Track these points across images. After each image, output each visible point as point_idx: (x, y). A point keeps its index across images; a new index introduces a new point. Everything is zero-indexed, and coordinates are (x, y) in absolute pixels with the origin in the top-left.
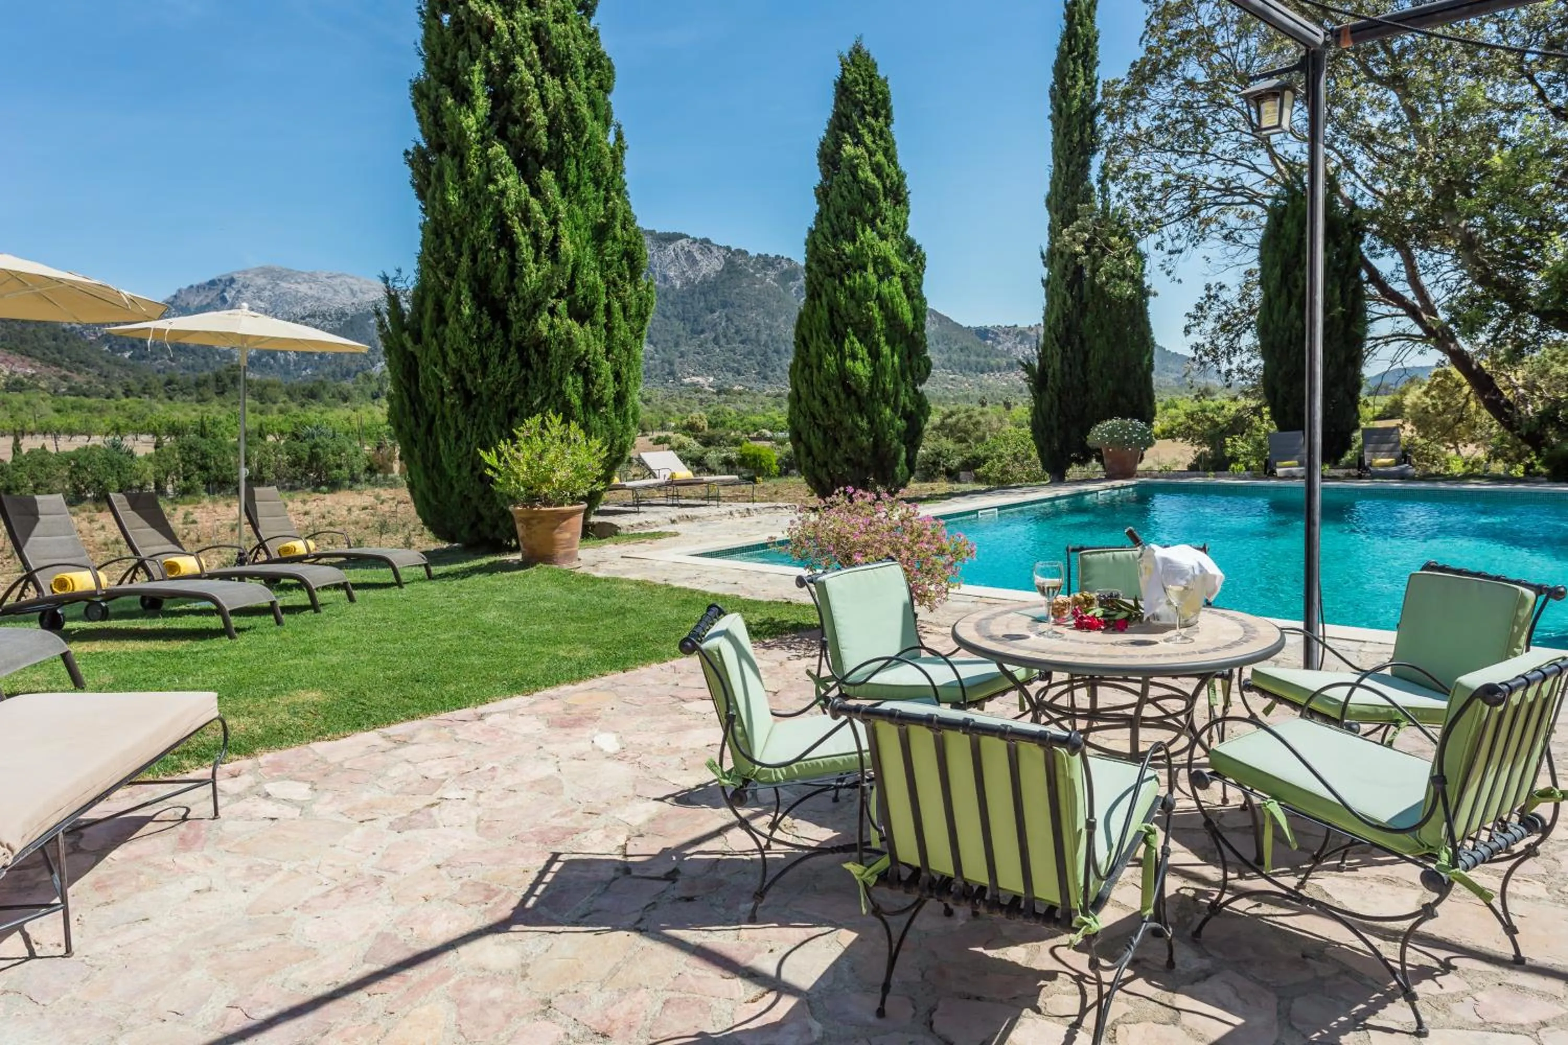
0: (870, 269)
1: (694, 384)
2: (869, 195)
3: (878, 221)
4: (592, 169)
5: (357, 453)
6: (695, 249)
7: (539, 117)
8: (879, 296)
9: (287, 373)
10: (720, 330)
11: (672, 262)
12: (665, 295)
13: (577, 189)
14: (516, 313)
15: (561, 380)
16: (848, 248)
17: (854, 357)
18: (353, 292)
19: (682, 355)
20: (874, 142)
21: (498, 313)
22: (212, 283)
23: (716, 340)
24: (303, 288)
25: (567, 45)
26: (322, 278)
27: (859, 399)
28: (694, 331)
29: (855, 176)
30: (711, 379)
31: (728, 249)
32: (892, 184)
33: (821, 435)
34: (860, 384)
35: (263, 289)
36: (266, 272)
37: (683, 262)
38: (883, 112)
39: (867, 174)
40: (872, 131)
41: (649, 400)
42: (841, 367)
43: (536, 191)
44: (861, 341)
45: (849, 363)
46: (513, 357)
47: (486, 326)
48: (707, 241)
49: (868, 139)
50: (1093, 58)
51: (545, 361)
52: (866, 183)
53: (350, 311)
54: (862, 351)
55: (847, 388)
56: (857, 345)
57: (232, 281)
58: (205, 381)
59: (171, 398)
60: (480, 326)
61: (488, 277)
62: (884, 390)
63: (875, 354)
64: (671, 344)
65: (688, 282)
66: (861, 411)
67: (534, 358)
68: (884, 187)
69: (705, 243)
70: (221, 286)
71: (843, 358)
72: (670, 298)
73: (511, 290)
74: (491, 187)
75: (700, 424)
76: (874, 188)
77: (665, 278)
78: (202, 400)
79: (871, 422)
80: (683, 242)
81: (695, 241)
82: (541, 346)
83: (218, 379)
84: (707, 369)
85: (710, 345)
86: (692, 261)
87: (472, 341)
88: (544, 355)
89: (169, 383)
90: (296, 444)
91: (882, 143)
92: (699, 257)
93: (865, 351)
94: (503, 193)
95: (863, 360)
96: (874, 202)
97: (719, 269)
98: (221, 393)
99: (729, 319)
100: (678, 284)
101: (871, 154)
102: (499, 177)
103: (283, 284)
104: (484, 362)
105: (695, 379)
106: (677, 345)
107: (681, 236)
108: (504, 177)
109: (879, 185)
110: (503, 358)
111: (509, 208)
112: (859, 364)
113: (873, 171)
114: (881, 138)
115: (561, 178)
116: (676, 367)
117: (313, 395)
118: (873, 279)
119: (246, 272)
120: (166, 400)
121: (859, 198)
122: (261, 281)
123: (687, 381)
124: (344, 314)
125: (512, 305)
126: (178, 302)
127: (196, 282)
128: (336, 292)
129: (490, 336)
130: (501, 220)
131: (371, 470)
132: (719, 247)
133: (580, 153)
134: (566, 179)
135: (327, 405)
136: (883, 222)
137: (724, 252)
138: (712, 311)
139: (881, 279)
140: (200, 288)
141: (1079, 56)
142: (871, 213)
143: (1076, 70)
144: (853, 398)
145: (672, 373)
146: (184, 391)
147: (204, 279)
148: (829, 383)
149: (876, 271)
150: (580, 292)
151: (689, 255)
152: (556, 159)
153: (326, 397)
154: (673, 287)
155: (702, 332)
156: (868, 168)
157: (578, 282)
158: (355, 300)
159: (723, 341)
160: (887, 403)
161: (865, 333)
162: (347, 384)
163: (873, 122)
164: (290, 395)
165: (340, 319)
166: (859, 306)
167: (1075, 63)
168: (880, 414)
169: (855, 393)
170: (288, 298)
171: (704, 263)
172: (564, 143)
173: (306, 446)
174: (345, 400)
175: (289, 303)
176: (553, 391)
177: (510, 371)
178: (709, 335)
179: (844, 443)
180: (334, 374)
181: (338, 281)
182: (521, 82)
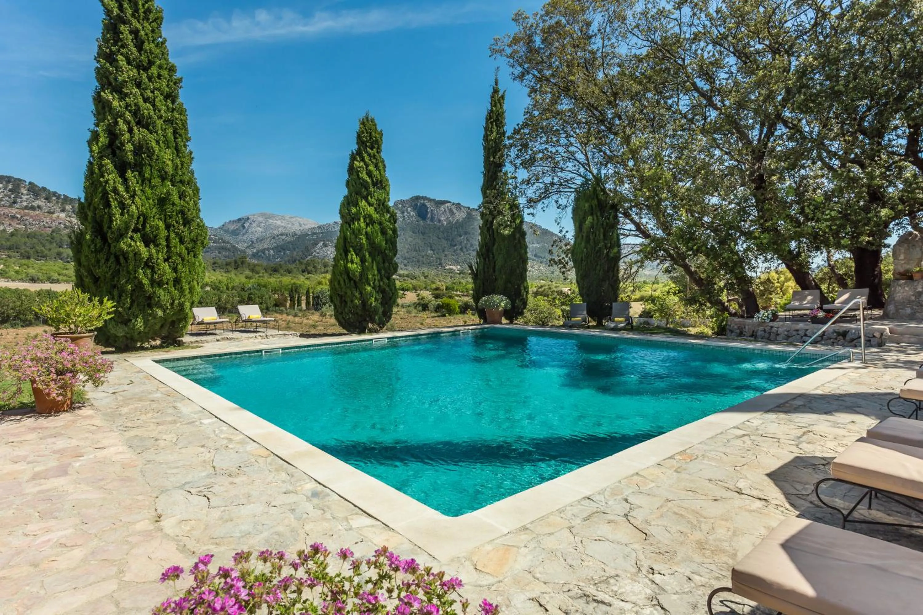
0: (362, 220)
1: (451, 269)
2: (365, 185)
3: (369, 198)
4: (159, 171)
5: (270, 298)
6: (453, 207)
7: (129, 147)
8: (366, 232)
9: (269, 260)
10: (463, 244)
11: (443, 213)
12: (439, 229)
13: (150, 181)
14: (111, 239)
15: (135, 271)
16: (354, 210)
17: (352, 262)
18: (300, 225)
19: (446, 256)
20: (370, 160)
21: (104, 239)
22: (239, 220)
23: (461, 250)
24: (279, 222)
25: (149, 113)
26: (287, 218)
27: (355, 282)
28: (451, 245)
29: (358, 175)
30: (459, 267)
31: (469, 208)
32: (377, 180)
33: (339, 299)
34: (356, 276)
35: (260, 223)
36: (263, 215)
37: (448, 213)
38: (376, 146)
39: (364, 176)
40: (369, 155)
41: (427, 276)
42: (346, 267)
43: (125, 181)
44: (357, 255)
45: (349, 265)
46: (112, 259)
47: (98, 245)
48: (459, 204)
49: (367, 159)
50: (501, 122)
51: (127, 262)
52: (363, 180)
53: (298, 233)
54: (357, 259)
55: (350, 279)
56: (354, 256)
57: (248, 219)
58: (230, 263)
59: (214, 270)
60: (96, 246)
61: (102, 221)
62: (367, 278)
63: (363, 261)
64: (441, 251)
65: (450, 222)
66: (356, 287)
67: (122, 260)
68: (372, 181)
69: (458, 205)
70: (243, 221)
71: (347, 262)
72: (441, 230)
73: (110, 227)
74: (101, 179)
75: (442, 288)
76: (367, 182)
77: (439, 221)
78: (227, 271)
79: (361, 293)
80: (448, 204)
81: (454, 204)
82: (125, 254)
83: (236, 262)
84: (457, 262)
85: (459, 252)
86: (452, 213)
87: (92, 252)
88: (126, 259)
89: (214, 263)
90: (243, 293)
91: (374, 161)
92: (455, 211)
93: (359, 260)
94: (107, 182)
95: (356, 263)
96: (367, 188)
97: (464, 217)
98: (236, 269)
99: (468, 240)
100: (445, 223)
101: (367, 165)
102: (106, 174)
103: (271, 221)
104: (98, 261)
105: (451, 267)
106: (443, 251)
107: (448, 202)
108: (108, 175)
109: (369, 180)
110: (107, 260)
111: (109, 188)
112: (354, 266)
113: (367, 174)
114: (374, 158)
115: (141, 174)
116: (443, 262)
117: (275, 270)
118: (363, 225)
119: (254, 215)
120: (212, 271)
121: (360, 186)
122: (260, 219)
123: (447, 267)
124: (296, 234)
125: (109, 234)
126: (224, 228)
127: (232, 219)
128: (293, 224)
129: (102, 249)
130: (105, 194)
131: (276, 305)
132: (464, 207)
133: (153, 164)
134: (144, 176)
135: (281, 275)
136: (371, 198)
137: (467, 209)
138: (461, 236)
139: (367, 225)
140: (234, 222)
141: (495, 121)
142: (365, 193)
143: (492, 127)
144: (352, 282)
145: (440, 264)
146: (220, 267)
147: (236, 218)
148: (341, 274)
149: (365, 221)
150: (148, 229)
151: (451, 211)
152: (138, 167)
153: (282, 271)
154: (443, 225)
155: (455, 245)
156: (364, 172)
157: (148, 225)
158: (301, 228)
159: (465, 250)
160: (369, 285)
161: (359, 251)
162: (291, 266)
163: (370, 151)
164: (266, 270)
165: (293, 236)
166: (356, 237)
167: (492, 125)
168: (365, 289)
169: (352, 279)
170: (272, 227)
171: (457, 214)
172: (143, 159)
173: (247, 294)
174: (290, 273)
175: (272, 229)
176: (132, 277)
177: (110, 267)
178: (458, 247)
179: (349, 303)
180: (289, 261)
181: (294, 219)
182: (119, 130)
